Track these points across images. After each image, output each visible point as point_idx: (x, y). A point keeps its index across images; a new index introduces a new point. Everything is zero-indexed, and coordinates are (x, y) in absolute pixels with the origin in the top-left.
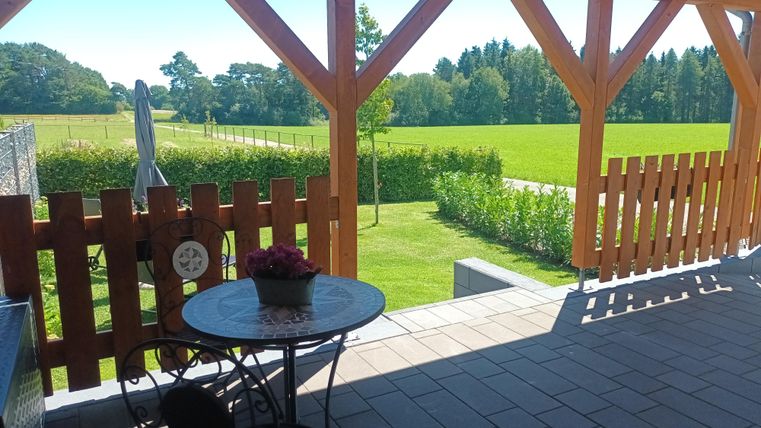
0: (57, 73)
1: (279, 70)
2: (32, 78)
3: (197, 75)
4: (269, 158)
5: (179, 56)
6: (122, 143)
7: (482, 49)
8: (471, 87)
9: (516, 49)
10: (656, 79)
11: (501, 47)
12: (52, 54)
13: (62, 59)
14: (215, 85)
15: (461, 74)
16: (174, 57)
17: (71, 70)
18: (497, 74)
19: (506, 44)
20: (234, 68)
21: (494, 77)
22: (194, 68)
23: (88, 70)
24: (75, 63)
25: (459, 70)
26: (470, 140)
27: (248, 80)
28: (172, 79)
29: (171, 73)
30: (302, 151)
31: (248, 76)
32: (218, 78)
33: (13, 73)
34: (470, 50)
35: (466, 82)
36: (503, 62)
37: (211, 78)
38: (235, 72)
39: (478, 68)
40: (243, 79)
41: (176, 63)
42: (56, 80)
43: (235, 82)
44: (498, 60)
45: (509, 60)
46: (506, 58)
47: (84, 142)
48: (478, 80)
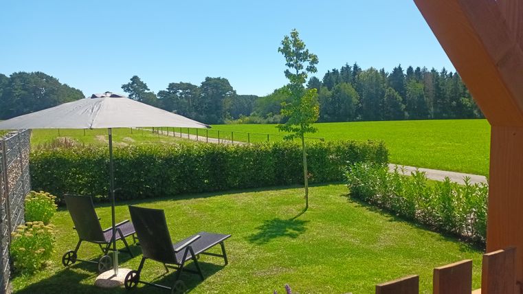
0: (52, 91)
1: (202, 87)
2: (35, 95)
3: (146, 91)
4: (213, 153)
5: (135, 79)
6: (95, 139)
7: (339, 71)
8: (333, 96)
9: (362, 70)
10: (461, 89)
11: (352, 69)
12: (49, 79)
13: (56, 82)
14: (158, 97)
15: (326, 88)
16: (131, 79)
17: (62, 90)
18: (351, 87)
19: (356, 67)
20: (172, 86)
21: (348, 89)
22: (145, 87)
23: (73, 89)
24: (65, 85)
25: (324, 85)
26: (339, 133)
27: (181, 94)
28: (129, 94)
29: (129, 90)
30: (238, 146)
31: (181, 91)
32: (161, 93)
33: (23, 92)
34: (331, 71)
35: (329, 93)
36: (354, 79)
37: (156, 93)
38: (172, 89)
39: (337, 83)
40: (178, 93)
41: (133, 83)
42: (52, 96)
43: (172, 95)
44: (351, 78)
45: (358, 78)
46: (356, 76)
47: (68, 138)
48: (338, 91)
